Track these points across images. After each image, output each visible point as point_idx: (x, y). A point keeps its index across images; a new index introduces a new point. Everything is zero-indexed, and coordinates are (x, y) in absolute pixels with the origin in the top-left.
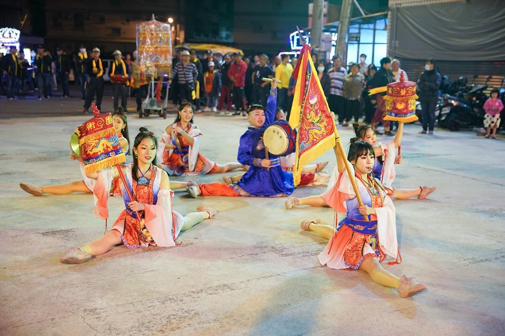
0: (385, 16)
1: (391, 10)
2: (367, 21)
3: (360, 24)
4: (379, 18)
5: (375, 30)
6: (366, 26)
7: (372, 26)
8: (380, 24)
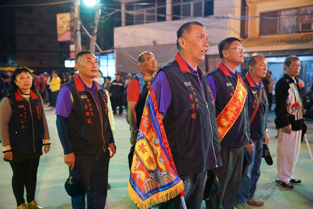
0: (113, 52)
1: (116, 49)
2: (103, 54)
3: (99, 56)
4: (110, 53)
5: (107, 59)
6: (102, 57)
7: (106, 57)
8: (110, 56)
